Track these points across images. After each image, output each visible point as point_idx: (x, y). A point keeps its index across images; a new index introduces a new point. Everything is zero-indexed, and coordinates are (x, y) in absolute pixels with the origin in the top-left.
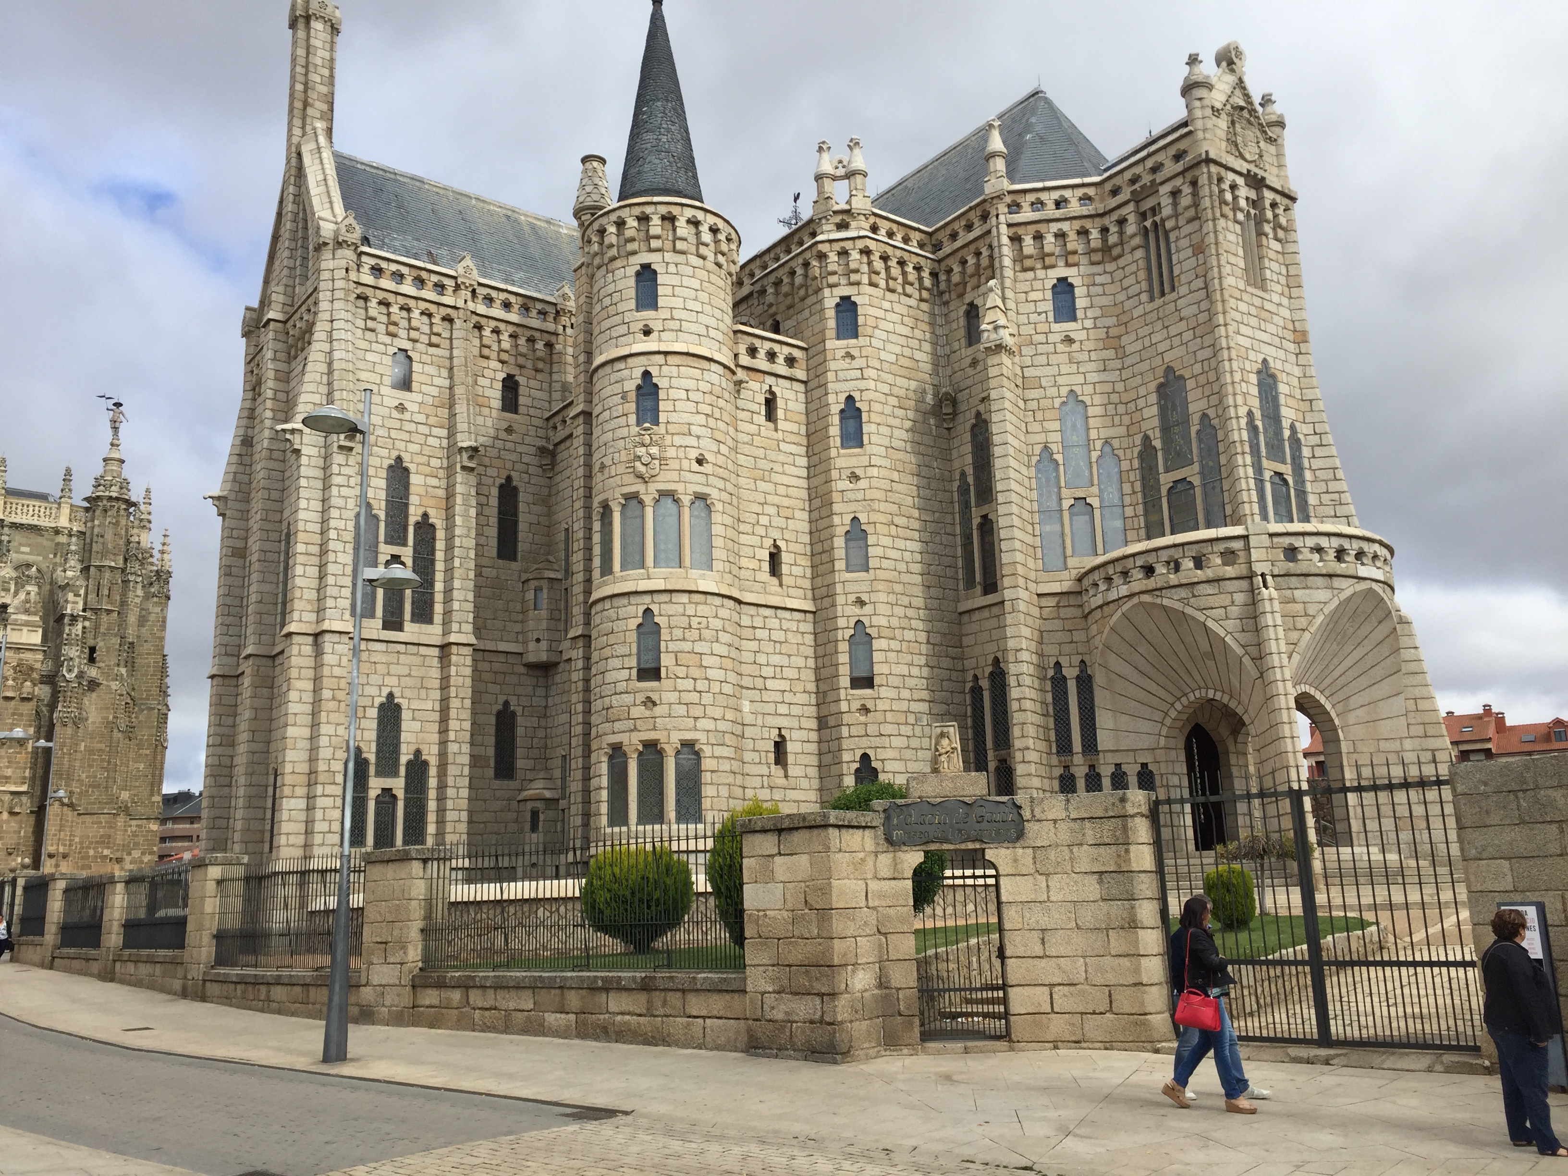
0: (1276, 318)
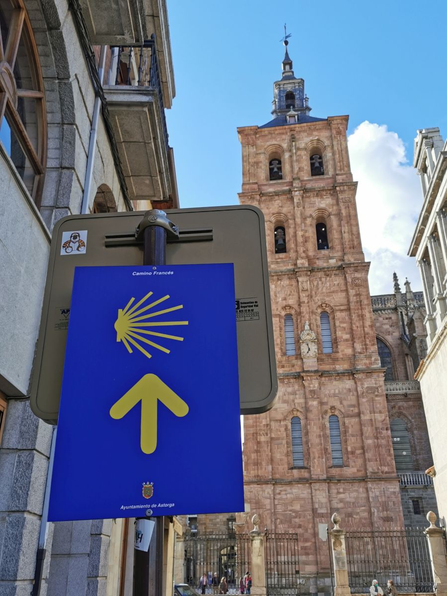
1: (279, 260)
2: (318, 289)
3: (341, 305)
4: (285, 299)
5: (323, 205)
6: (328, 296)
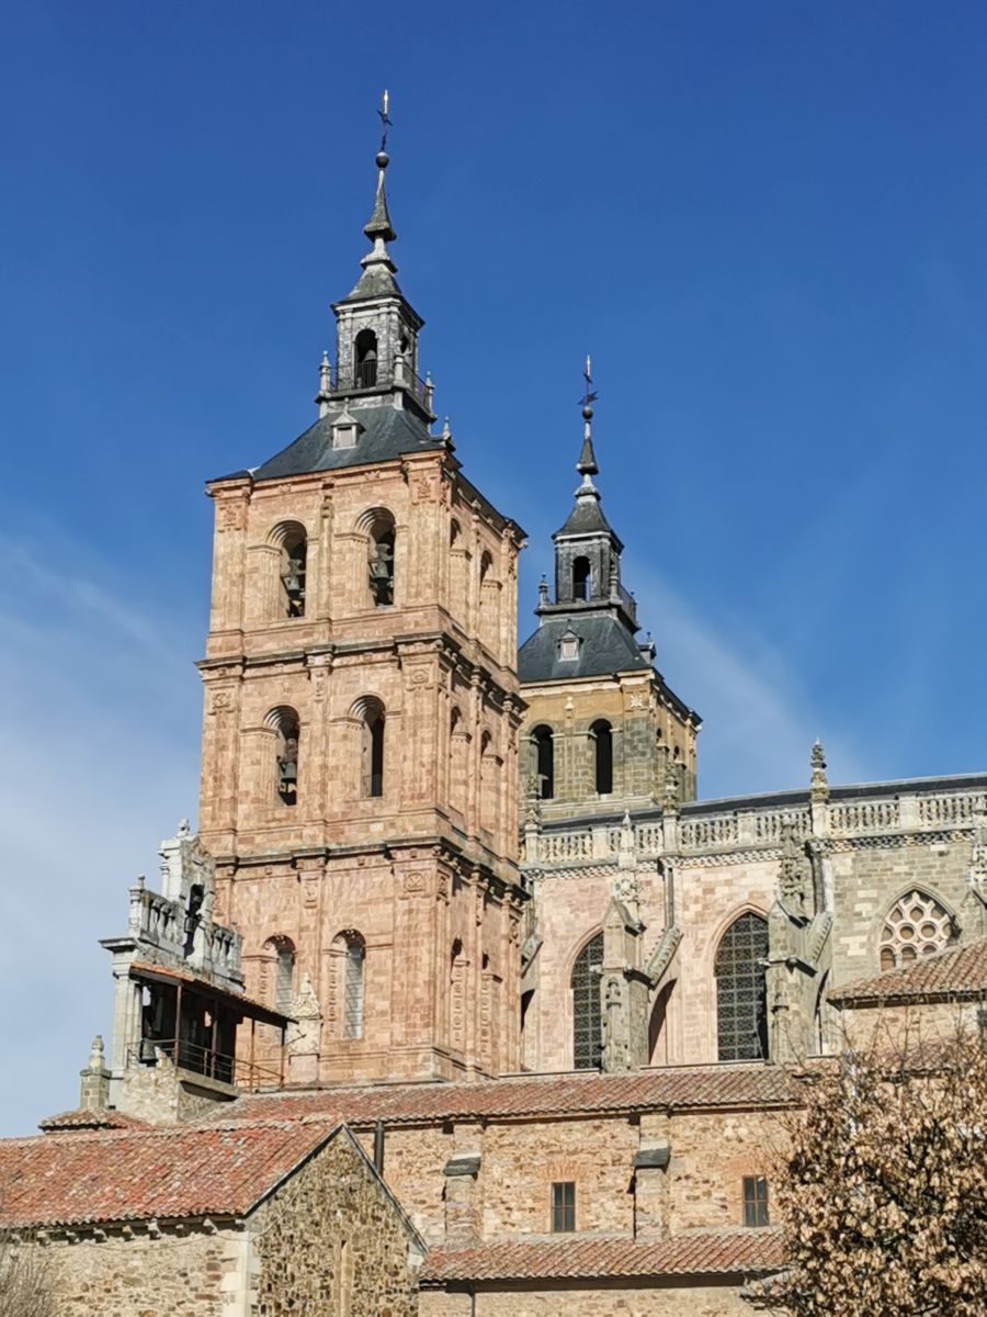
1: (273, 824)
2: (341, 895)
3: (382, 934)
4: (275, 918)
5: (372, 689)
6: (360, 912)
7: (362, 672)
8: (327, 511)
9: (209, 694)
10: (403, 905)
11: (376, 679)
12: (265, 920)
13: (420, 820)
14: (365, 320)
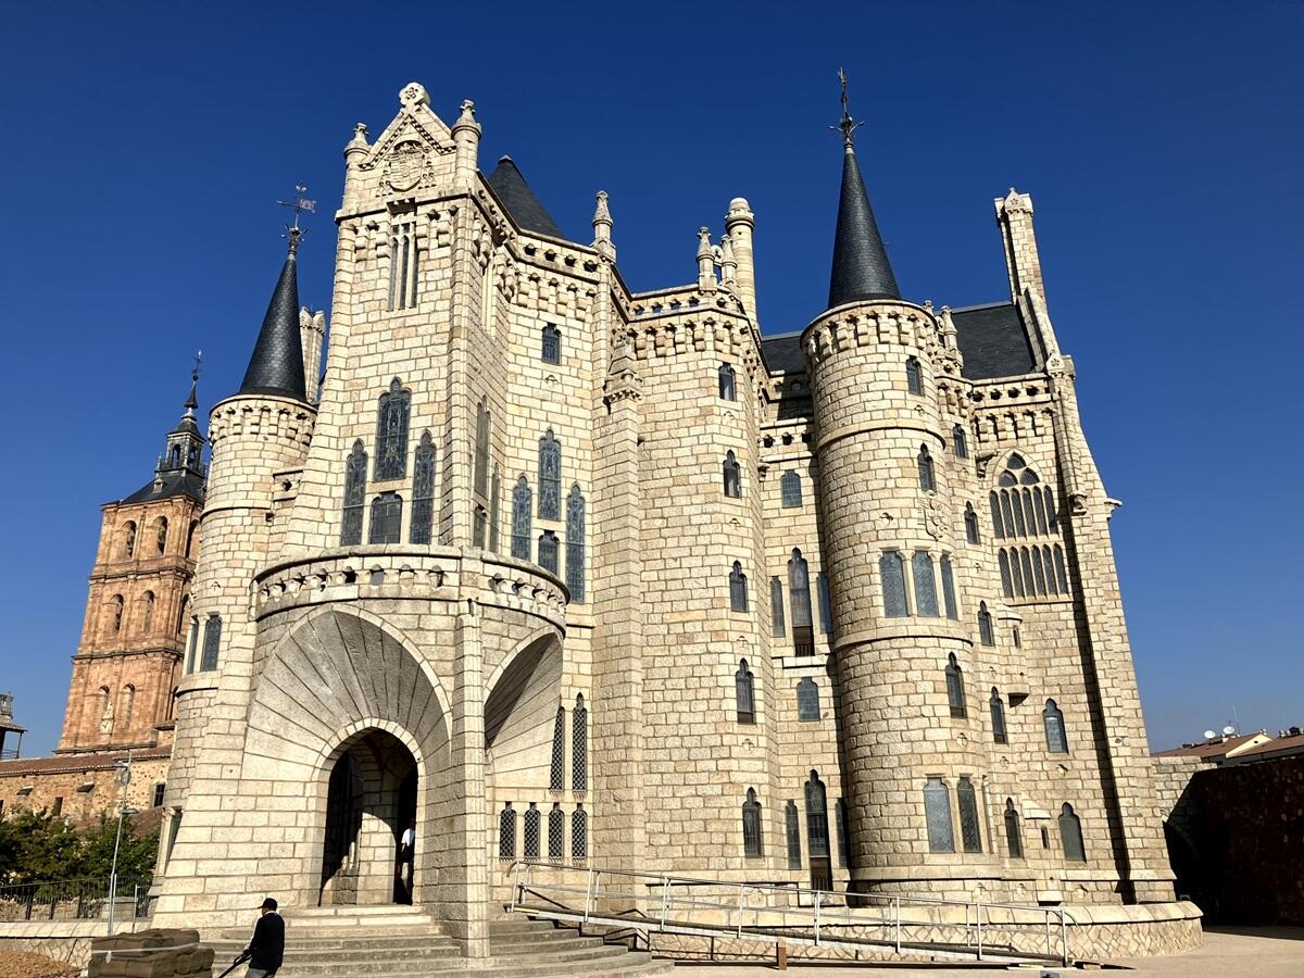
0: (421, 330)
1: (108, 641)
2: (128, 670)
4: (104, 679)
5: (151, 588)
6: (134, 677)
7: (148, 581)
8: (143, 518)
9: (91, 589)
10: (148, 674)
11: (152, 585)
12: (100, 680)
13: (159, 641)
14: (177, 440)
